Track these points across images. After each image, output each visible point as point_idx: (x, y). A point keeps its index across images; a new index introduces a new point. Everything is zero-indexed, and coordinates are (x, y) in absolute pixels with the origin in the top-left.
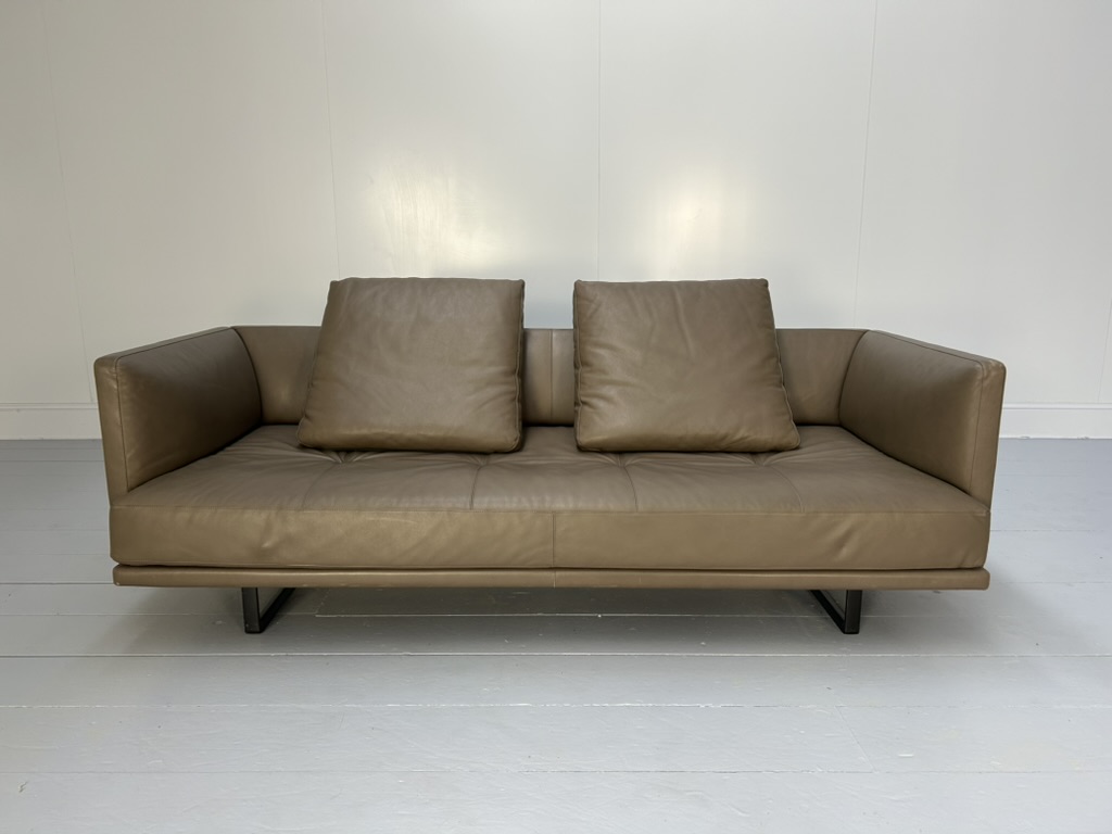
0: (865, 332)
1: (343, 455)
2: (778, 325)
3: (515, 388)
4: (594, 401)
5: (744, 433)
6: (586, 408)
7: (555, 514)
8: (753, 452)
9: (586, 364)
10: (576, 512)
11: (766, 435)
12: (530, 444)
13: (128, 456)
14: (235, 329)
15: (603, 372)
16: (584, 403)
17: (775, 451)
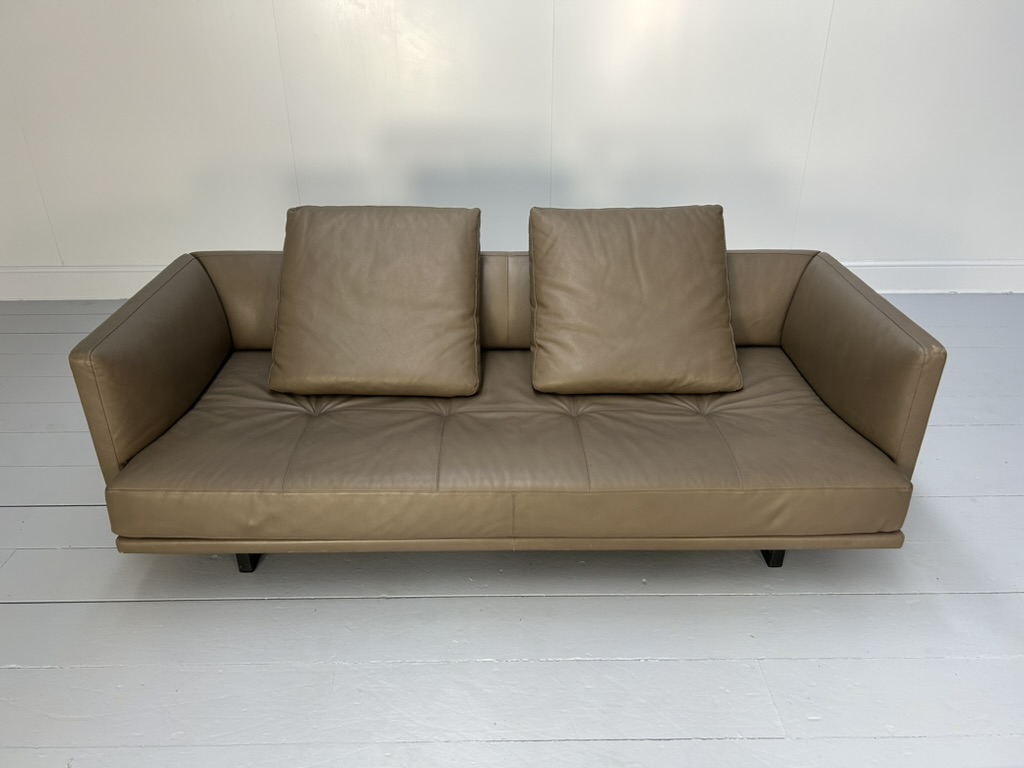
0: (816, 254)
1: (313, 400)
2: (729, 247)
3: (474, 331)
4: (550, 346)
5: (692, 379)
6: (542, 352)
7: (514, 493)
8: (698, 395)
9: (541, 304)
10: (534, 492)
11: (712, 380)
12: (487, 386)
13: (115, 437)
14: (195, 256)
15: (558, 315)
16: (540, 346)
17: (722, 393)
